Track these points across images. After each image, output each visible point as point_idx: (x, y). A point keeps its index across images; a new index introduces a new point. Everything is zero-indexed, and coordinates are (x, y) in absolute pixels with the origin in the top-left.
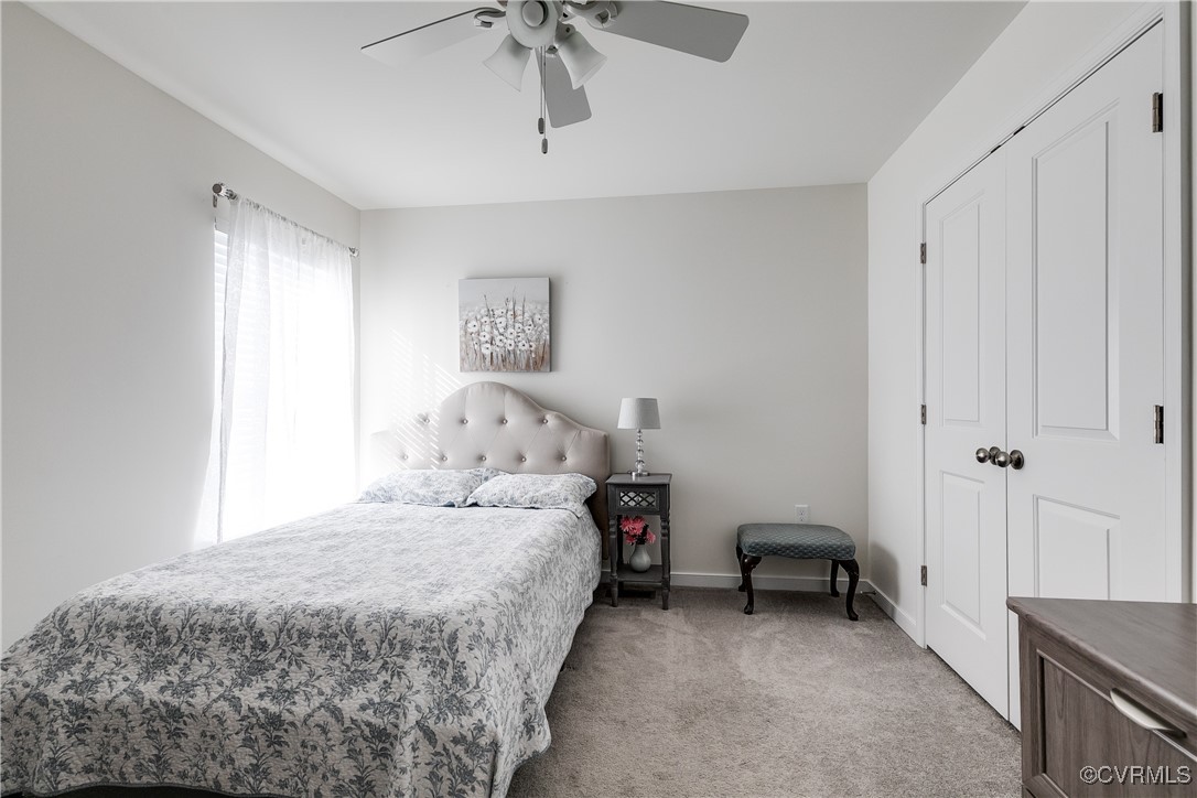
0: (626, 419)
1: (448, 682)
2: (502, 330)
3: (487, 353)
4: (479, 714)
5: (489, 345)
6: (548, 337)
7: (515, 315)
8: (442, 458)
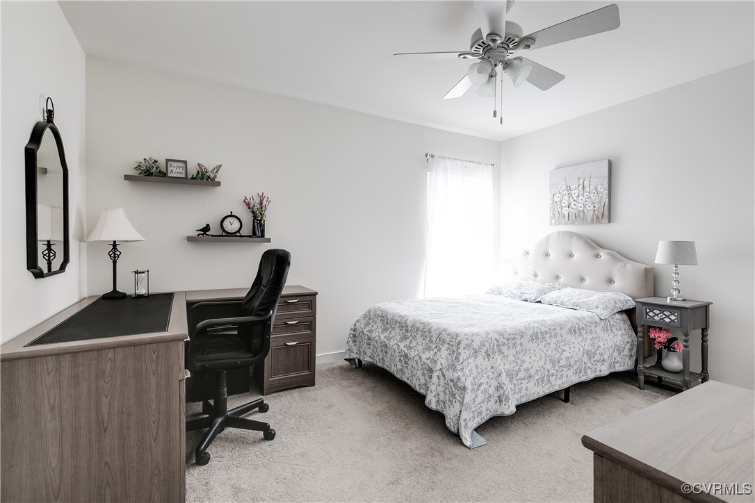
0: (660, 258)
1: (453, 359)
2: (575, 198)
3: (566, 213)
4: (460, 373)
5: (567, 208)
6: (607, 200)
7: (584, 188)
8: (536, 275)
